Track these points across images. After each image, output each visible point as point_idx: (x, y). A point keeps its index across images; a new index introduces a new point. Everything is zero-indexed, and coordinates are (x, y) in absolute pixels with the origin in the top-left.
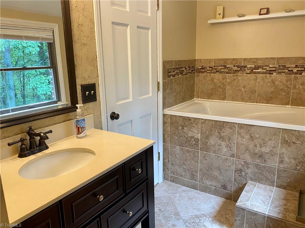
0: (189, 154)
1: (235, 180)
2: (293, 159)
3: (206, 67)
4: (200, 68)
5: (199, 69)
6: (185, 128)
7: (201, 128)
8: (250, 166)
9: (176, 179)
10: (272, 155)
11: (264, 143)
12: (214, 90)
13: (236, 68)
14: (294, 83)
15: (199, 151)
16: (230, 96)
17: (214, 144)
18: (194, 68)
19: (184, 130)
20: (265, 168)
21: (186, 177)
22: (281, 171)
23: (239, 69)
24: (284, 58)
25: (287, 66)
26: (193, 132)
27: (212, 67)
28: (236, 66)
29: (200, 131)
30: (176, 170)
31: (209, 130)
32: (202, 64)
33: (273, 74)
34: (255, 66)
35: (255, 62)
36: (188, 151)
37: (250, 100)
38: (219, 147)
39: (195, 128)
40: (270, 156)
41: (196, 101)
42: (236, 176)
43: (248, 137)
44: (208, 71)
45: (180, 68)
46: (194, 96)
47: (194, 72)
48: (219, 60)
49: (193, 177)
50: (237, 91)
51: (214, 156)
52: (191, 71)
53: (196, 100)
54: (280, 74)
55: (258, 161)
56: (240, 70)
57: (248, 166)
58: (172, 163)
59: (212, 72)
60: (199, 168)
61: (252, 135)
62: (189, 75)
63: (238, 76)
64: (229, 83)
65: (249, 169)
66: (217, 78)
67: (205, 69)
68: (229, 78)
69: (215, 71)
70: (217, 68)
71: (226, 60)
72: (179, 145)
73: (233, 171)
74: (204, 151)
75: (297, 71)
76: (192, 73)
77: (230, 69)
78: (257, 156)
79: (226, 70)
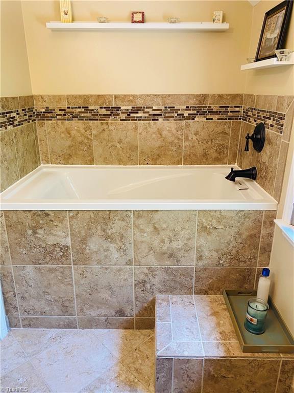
0: (53, 275)
1: (136, 298)
2: (215, 251)
3: (54, 110)
4: (44, 110)
5: (41, 112)
6: (40, 231)
7: (71, 226)
8: (157, 273)
9: (34, 321)
10: (187, 251)
11: (175, 236)
12: (73, 148)
13: (103, 111)
14: (186, 132)
15: (72, 266)
16: (100, 157)
17: (96, 250)
18: (32, 111)
19: (37, 235)
20: (178, 271)
21: (52, 313)
22: (200, 271)
23: (109, 113)
24: (172, 95)
25: (175, 108)
26: (55, 235)
27: (65, 110)
28: (104, 108)
29: (69, 233)
30: (31, 307)
31: (86, 228)
32: (46, 105)
33: (158, 120)
34: (132, 107)
35: (131, 101)
36: (51, 271)
37: (131, 161)
38: (106, 253)
39: (59, 229)
40: (184, 252)
41: (45, 170)
42: (138, 292)
43: (150, 229)
44: (58, 117)
45: (7, 113)
46: (40, 160)
47: (33, 118)
48: (75, 97)
49: (65, 309)
50: (109, 149)
51: (99, 269)
52: (27, 116)
53: (44, 168)
54: (167, 120)
55: (168, 263)
56: (110, 115)
57: (155, 273)
58: (22, 297)
59: (66, 118)
60: (75, 294)
61: (155, 225)
62: (25, 124)
63: (109, 124)
64: (96, 136)
65: (156, 277)
66: (76, 128)
67: (52, 113)
68: (95, 127)
69: (71, 116)
70: (73, 110)
71: (86, 98)
72: (31, 263)
73: (132, 285)
74: (80, 265)
75: (189, 114)
76: (31, 121)
77: (94, 112)
78: (166, 256)
79: (89, 115)
